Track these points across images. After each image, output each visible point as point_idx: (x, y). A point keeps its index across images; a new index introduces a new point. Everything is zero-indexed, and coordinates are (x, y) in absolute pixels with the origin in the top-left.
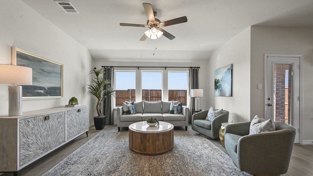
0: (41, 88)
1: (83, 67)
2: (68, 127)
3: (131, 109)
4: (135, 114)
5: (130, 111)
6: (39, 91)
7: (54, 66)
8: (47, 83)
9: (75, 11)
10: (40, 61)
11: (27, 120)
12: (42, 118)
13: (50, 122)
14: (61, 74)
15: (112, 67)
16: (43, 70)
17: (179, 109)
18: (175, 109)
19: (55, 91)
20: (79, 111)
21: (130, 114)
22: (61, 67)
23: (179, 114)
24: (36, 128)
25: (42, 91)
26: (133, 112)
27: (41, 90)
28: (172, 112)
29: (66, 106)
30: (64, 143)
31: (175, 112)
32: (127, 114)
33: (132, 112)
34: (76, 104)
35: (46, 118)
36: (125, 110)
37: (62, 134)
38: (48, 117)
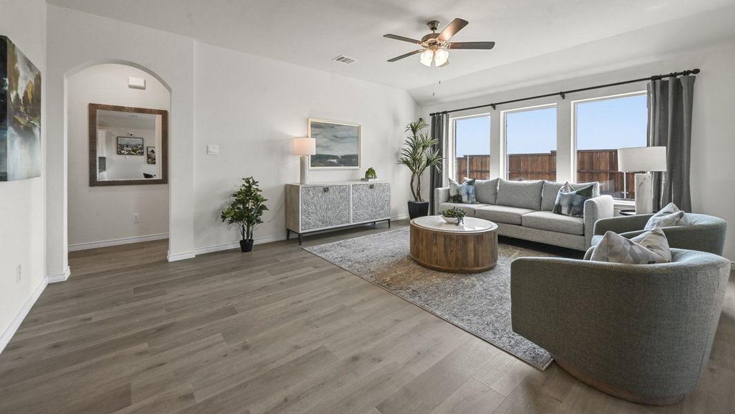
0: (334, 157)
1: (396, 121)
2: (353, 205)
3: (463, 192)
4: (472, 203)
5: (461, 196)
6: (332, 160)
7: (350, 128)
8: (340, 150)
9: (353, 61)
10: (332, 127)
11: (308, 189)
12: (322, 189)
13: (330, 195)
14: (358, 138)
15: (445, 112)
16: (336, 137)
17: (575, 203)
18: (565, 203)
19: (350, 160)
20: (371, 187)
21: (461, 202)
22: (359, 128)
23: (574, 215)
24: (316, 198)
25: (335, 161)
26: (468, 199)
27: (333, 159)
28: (558, 210)
29: (362, 180)
30: (349, 224)
31: (564, 210)
32: (454, 202)
33: (465, 198)
34: (372, 178)
35: (326, 190)
36: (452, 194)
37: (345, 212)
38: (328, 189)
